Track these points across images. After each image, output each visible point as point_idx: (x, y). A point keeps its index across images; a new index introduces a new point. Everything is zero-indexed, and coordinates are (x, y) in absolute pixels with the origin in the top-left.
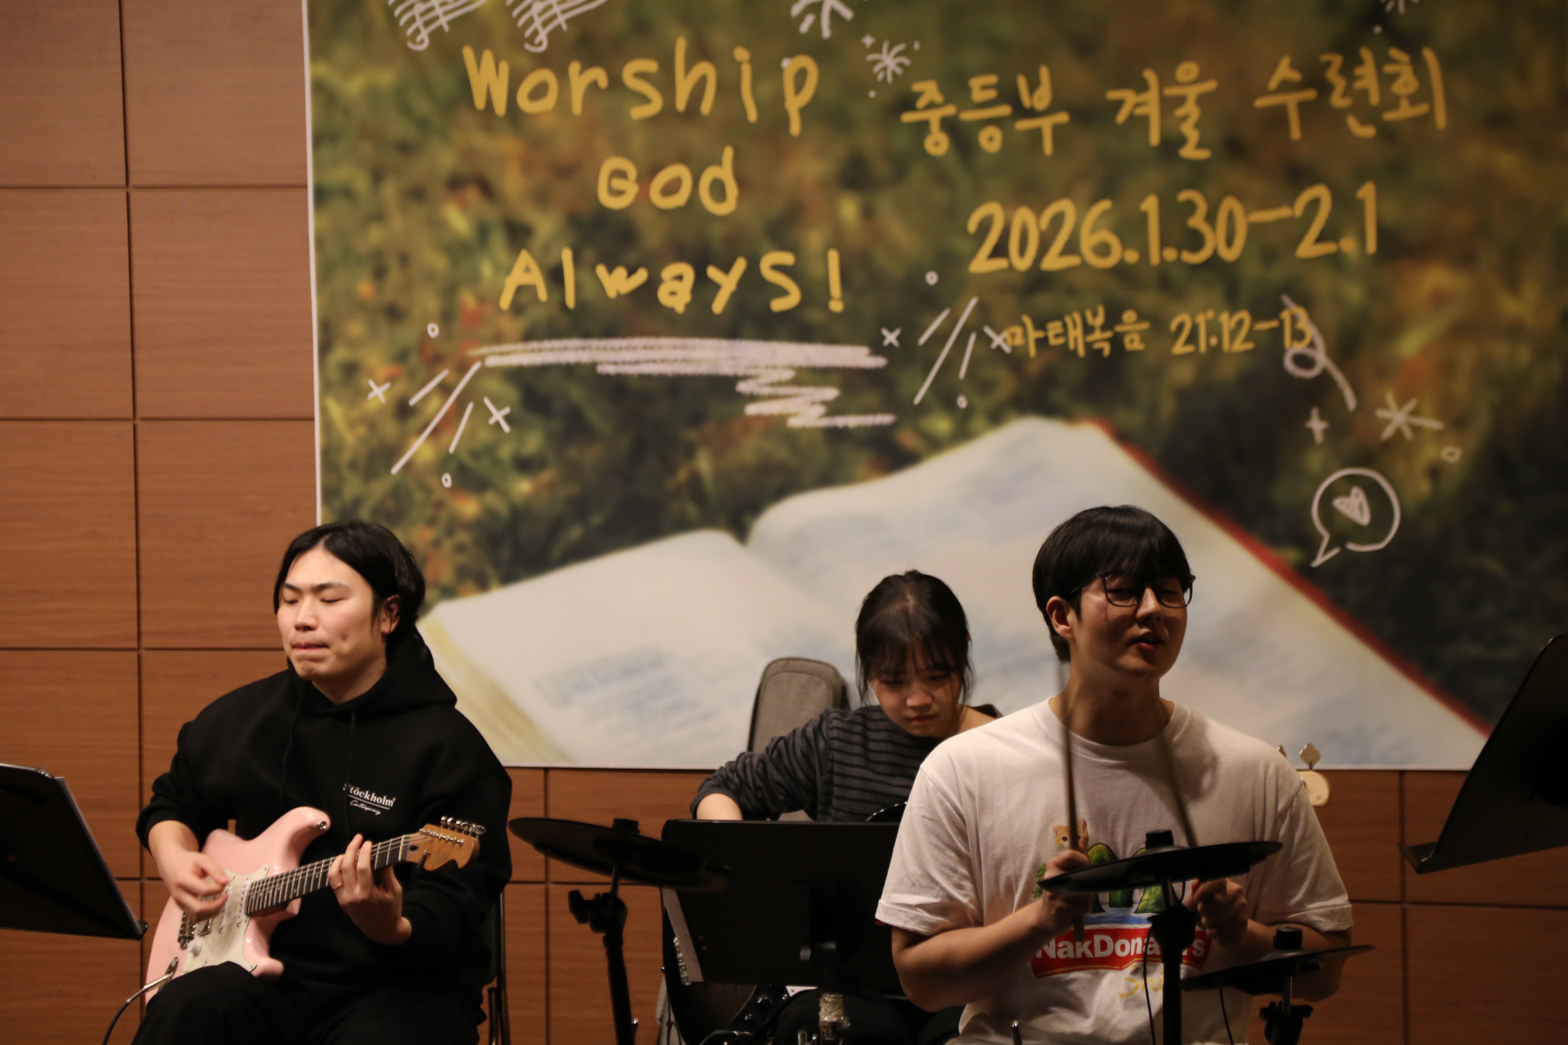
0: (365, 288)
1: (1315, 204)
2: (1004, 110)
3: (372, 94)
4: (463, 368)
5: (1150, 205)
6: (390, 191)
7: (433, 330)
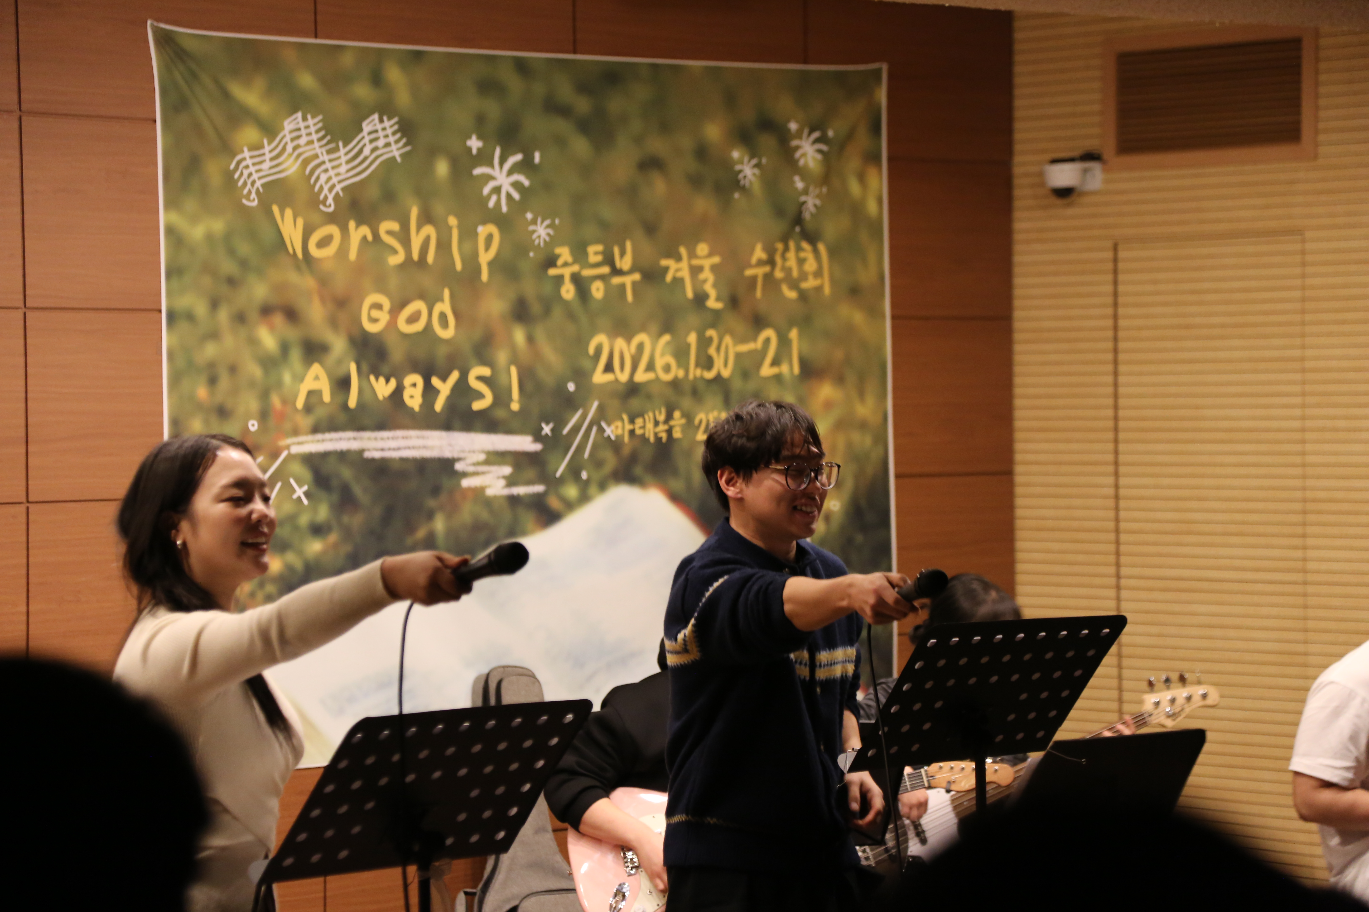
0: (202, 392)
1: (767, 341)
2: (606, 270)
3: (209, 238)
4: (274, 455)
5: (692, 338)
6: (223, 315)
7: (253, 426)
